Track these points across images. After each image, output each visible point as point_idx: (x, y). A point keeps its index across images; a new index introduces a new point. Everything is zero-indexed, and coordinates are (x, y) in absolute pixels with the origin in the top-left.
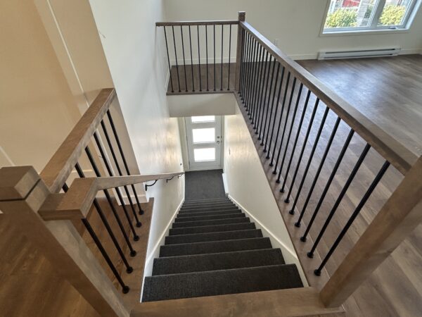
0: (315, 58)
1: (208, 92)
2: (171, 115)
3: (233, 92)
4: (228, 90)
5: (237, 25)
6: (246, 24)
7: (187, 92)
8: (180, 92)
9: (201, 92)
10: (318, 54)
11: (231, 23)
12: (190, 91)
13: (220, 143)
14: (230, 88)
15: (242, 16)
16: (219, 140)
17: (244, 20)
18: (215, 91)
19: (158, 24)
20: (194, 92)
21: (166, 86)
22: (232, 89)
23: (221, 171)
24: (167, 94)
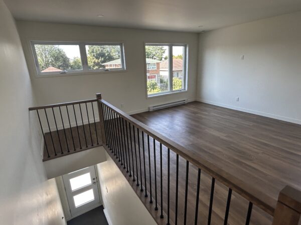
0: (147, 110)
1: (81, 149)
2: (49, 177)
3: (102, 145)
4: (98, 144)
5: (96, 102)
6: (103, 101)
7: (63, 154)
8: (56, 156)
9: (75, 151)
10: (149, 108)
11: (92, 101)
12: (65, 152)
13: (96, 184)
14: (99, 143)
15: (99, 97)
16: (95, 181)
17: (101, 98)
18: (87, 148)
19: (30, 109)
20: (69, 153)
21: (42, 154)
22: (100, 143)
23: (101, 208)
24: (44, 161)
